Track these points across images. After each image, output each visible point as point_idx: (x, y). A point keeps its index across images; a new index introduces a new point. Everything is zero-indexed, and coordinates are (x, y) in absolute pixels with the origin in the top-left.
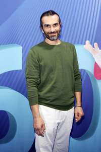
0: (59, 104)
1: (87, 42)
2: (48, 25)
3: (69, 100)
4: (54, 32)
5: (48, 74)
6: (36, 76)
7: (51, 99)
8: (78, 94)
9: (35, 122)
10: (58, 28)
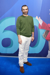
0: (27, 35)
1: (37, 16)
2: (24, 10)
3: (30, 34)
4: (26, 12)
5: (23, 25)
6: (20, 26)
7: (24, 33)
8: (33, 33)
9: (19, 40)
10: (27, 11)
